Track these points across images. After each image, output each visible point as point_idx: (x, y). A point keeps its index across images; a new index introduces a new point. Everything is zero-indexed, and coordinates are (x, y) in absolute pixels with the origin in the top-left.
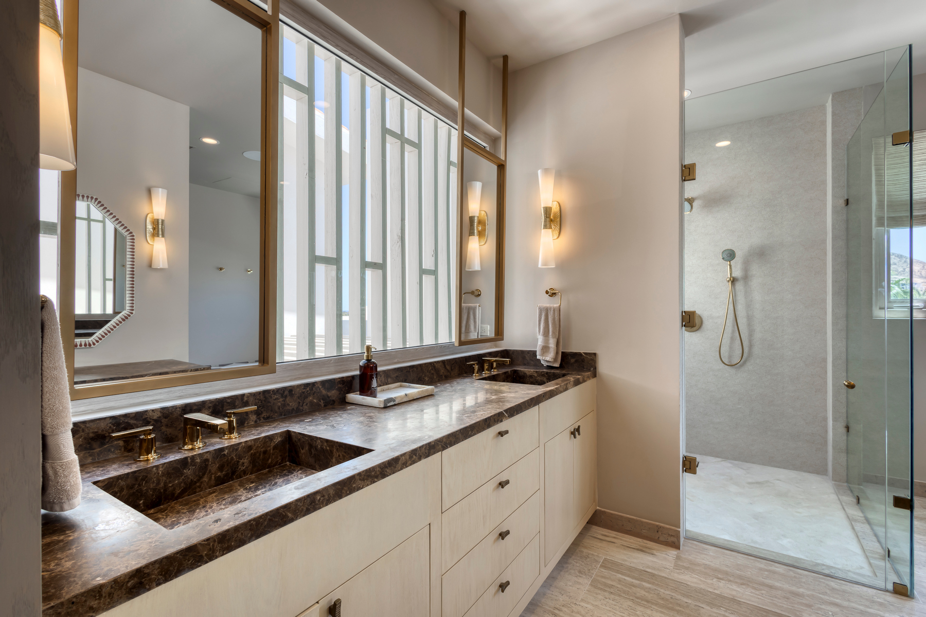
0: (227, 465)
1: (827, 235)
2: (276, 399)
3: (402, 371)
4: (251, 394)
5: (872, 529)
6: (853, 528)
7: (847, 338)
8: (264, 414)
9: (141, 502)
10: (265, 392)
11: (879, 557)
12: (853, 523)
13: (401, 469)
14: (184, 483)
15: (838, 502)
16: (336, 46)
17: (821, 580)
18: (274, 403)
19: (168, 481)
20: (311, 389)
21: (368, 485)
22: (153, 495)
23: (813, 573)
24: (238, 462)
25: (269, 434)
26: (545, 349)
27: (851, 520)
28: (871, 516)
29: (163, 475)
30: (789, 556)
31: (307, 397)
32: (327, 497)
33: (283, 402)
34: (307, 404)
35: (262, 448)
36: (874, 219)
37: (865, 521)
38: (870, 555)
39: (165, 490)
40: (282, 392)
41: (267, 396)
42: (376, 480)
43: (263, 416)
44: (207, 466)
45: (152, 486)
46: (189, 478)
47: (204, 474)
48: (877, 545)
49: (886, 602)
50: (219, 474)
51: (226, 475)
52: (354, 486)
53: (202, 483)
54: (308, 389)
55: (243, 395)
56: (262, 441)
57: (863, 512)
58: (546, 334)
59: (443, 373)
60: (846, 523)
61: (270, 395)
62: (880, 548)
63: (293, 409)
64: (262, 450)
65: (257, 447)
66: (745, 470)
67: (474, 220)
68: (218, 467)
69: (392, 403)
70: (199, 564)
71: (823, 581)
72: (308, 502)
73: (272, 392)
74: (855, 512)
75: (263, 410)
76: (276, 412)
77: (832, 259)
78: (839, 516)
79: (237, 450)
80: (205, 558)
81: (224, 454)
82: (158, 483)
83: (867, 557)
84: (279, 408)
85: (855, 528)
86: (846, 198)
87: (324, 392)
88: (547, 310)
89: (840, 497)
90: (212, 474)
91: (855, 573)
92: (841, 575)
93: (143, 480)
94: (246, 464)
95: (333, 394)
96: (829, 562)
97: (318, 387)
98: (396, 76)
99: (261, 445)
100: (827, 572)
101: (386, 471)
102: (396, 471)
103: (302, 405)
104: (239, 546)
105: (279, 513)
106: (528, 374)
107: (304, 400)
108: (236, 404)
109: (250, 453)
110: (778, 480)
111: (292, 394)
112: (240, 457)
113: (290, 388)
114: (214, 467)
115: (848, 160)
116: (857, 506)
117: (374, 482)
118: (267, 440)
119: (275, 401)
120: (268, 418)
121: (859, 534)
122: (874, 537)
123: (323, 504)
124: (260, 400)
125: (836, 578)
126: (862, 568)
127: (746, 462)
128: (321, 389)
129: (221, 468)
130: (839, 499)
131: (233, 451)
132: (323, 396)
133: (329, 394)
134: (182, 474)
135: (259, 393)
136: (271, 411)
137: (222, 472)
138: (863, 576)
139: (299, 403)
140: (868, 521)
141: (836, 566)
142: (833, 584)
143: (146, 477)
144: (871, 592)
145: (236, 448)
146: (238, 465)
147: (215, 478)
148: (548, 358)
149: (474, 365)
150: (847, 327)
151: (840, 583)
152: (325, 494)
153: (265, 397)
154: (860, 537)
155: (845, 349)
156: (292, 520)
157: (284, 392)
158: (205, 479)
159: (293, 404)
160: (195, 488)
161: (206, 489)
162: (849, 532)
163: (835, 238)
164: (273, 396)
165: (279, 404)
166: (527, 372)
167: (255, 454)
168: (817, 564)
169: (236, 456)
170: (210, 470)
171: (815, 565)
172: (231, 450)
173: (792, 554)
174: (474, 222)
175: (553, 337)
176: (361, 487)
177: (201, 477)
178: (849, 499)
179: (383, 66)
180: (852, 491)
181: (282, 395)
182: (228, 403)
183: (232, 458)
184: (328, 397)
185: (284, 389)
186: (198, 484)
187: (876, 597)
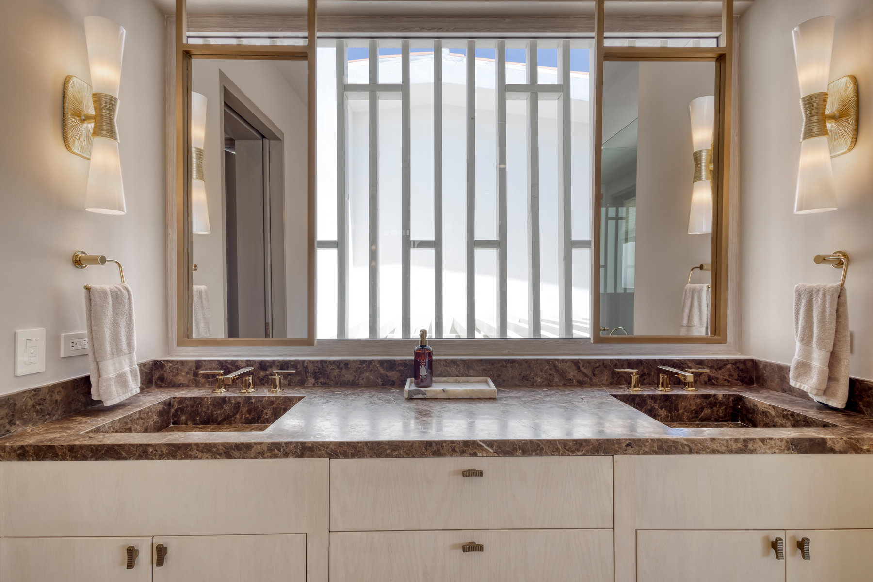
0: (254, 411)
2: (332, 369)
3: (492, 364)
4: (310, 361)
8: (322, 380)
9: (198, 418)
10: (322, 361)
13: (255, 457)
14: (224, 414)
16: (422, 29)
18: (330, 372)
19: (213, 410)
20: (368, 366)
21: (207, 458)
22: (204, 416)
24: (263, 411)
25: (290, 395)
26: (804, 367)
29: (211, 405)
31: (363, 373)
32: (159, 452)
33: (339, 373)
34: (363, 379)
35: (282, 405)
39: (212, 415)
40: (338, 364)
41: (324, 365)
42: (218, 457)
43: (320, 381)
44: (239, 407)
45: (204, 410)
46: (227, 412)
47: (237, 412)
50: (248, 416)
51: (253, 418)
52: (190, 453)
53: (235, 418)
54: (364, 365)
55: (304, 361)
56: (282, 399)
58: (807, 339)
59: (574, 376)
61: (327, 364)
63: (349, 381)
64: (282, 407)
65: (278, 403)
67: (701, 156)
68: (247, 410)
69: (420, 396)
70: (56, 459)
72: (141, 450)
73: (329, 362)
75: (320, 376)
76: (332, 380)
79: (261, 401)
80: (60, 457)
81: (252, 402)
82: (208, 409)
84: (335, 377)
87: (382, 371)
88: (811, 294)
90: (243, 414)
93: (199, 404)
94: (268, 415)
95: (393, 375)
97: (376, 365)
98: (507, 20)
99: (282, 403)
101: (233, 453)
102: (247, 458)
103: (358, 379)
104: (83, 460)
105: (114, 448)
106: (760, 408)
107: (360, 375)
108: (298, 367)
109: (272, 407)
111: (348, 367)
112: (264, 408)
113: (346, 362)
114: (244, 410)
117: (216, 458)
118: (287, 400)
119: (331, 371)
120: (325, 384)
123: (155, 457)
124: (318, 367)
128: (379, 368)
129: (249, 412)
131: (258, 401)
132: (381, 374)
133: (388, 374)
134: (223, 408)
135: (317, 361)
136: (328, 378)
137: (250, 414)
139: (355, 376)
143: (201, 403)
145: (261, 399)
146: (262, 413)
147: (245, 418)
148: (806, 386)
149: (632, 373)
152: (158, 450)
153: (322, 366)
156: (125, 459)
157: (340, 364)
158: (238, 416)
159: (348, 376)
160: (231, 421)
161: (238, 424)
164: (329, 366)
165: (335, 374)
166: (758, 405)
167: (276, 409)
169: (260, 406)
170: (241, 411)
172: (257, 400)
174: (701, 160)
175: (821, 346)
176: (199, 457)
177: (235, 414)
179: (483, 19)
181: (338, 367)
182: (292, 365)
183: (258, 407)
184: (387, 376)
185: (340, 362)
186: (233, 418)
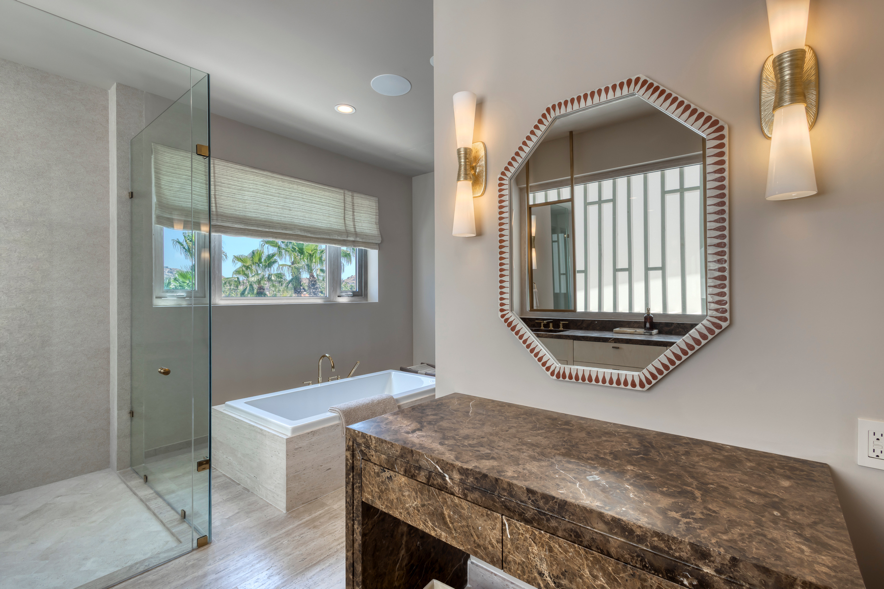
1: (109, 224)
5: (164, 500)
6: (149, 508)
7: (132, 326)
11: (177, 523)
12: (148, 503)
15: (128, 490)
17: (139, 582)
23: (130, 579)
27: (144, 501)
28: (160, 488)
30: (100, 578)
36: (154, 216)
37: (156, 496)
38: (171, 525)
48: (172, 512)
49: (196, 561)
57: (152, 488)
60: (140, 507)
62: (175, 514)
66: (10, 504)
71: (141, 580)
74: (146, 492)
77: (118, 248)
78: (133, 503)
83: (168, 529)
85: (151, 507)
86: (130, 191)
89: (129, 484)
91: (165, 552)
92: (154, 562)
96: (139, 557)
100: (141, 569)
110: (59, 497)
115: (132, 155)
116: (146, 486)
121: (156, 511)
122: (168, 507)
125: (152, 569)
126: (167, 542)
127: (11, 493)
130: (128, 486)
138: (172, 549)
140: (159, 495)
141: (147, 556)
142: (151, 576)
144: (182, 560)
150: (131, 315)
151: (157, 572)
154: (157, 514)
155: (129, 337)
162: (147, 515)
163: (119, 227)
168: (131, 567)
171: (129, 570)
173: (102, 574)
178: (137, 482)
180: (137, 473)
187: (187, 563)
